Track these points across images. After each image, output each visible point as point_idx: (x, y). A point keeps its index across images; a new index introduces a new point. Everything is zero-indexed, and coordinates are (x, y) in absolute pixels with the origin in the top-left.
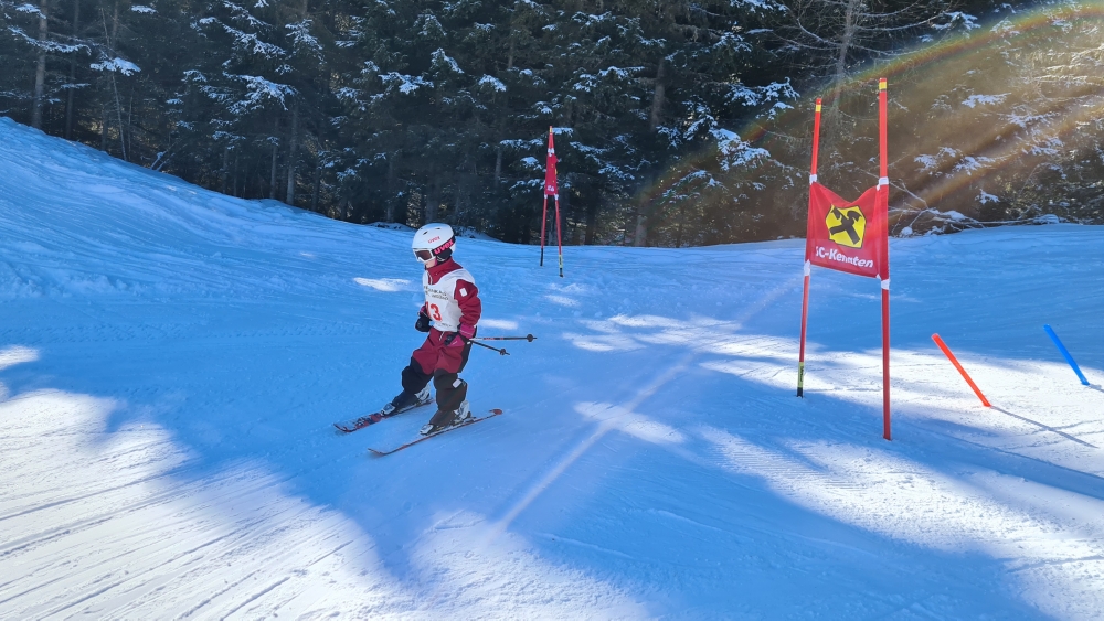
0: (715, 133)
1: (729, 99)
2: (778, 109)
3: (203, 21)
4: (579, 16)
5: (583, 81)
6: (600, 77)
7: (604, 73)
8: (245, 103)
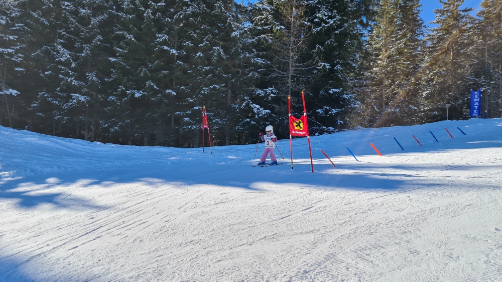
0: (252, 106)
1: (255, 94)
2: (271, 97)
3: (46, 73)
4: (200, 67)
5: (204, 90)
6: (210, 88)
7: (212, 87)
8: (70, 104)
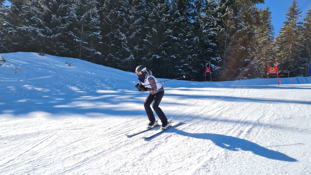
0: (211, 65)
1: (211, 60)
2: (219, 61)
3: (112, 45)
4: (186, 46)
5: (189, 57)
7: (193, 55)
8: (126, 60)
